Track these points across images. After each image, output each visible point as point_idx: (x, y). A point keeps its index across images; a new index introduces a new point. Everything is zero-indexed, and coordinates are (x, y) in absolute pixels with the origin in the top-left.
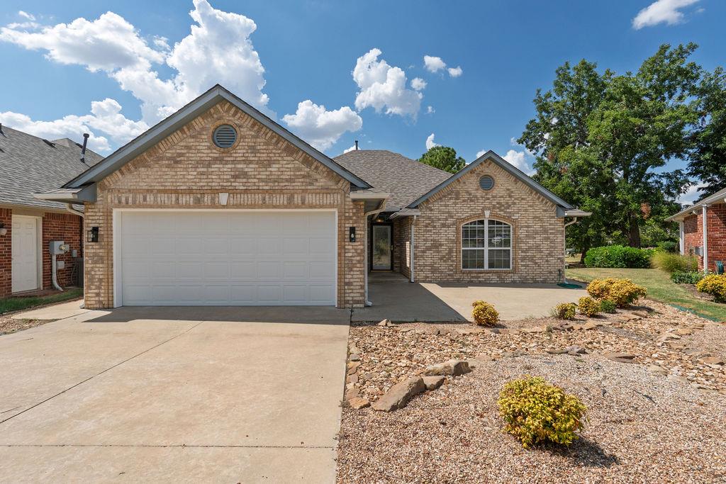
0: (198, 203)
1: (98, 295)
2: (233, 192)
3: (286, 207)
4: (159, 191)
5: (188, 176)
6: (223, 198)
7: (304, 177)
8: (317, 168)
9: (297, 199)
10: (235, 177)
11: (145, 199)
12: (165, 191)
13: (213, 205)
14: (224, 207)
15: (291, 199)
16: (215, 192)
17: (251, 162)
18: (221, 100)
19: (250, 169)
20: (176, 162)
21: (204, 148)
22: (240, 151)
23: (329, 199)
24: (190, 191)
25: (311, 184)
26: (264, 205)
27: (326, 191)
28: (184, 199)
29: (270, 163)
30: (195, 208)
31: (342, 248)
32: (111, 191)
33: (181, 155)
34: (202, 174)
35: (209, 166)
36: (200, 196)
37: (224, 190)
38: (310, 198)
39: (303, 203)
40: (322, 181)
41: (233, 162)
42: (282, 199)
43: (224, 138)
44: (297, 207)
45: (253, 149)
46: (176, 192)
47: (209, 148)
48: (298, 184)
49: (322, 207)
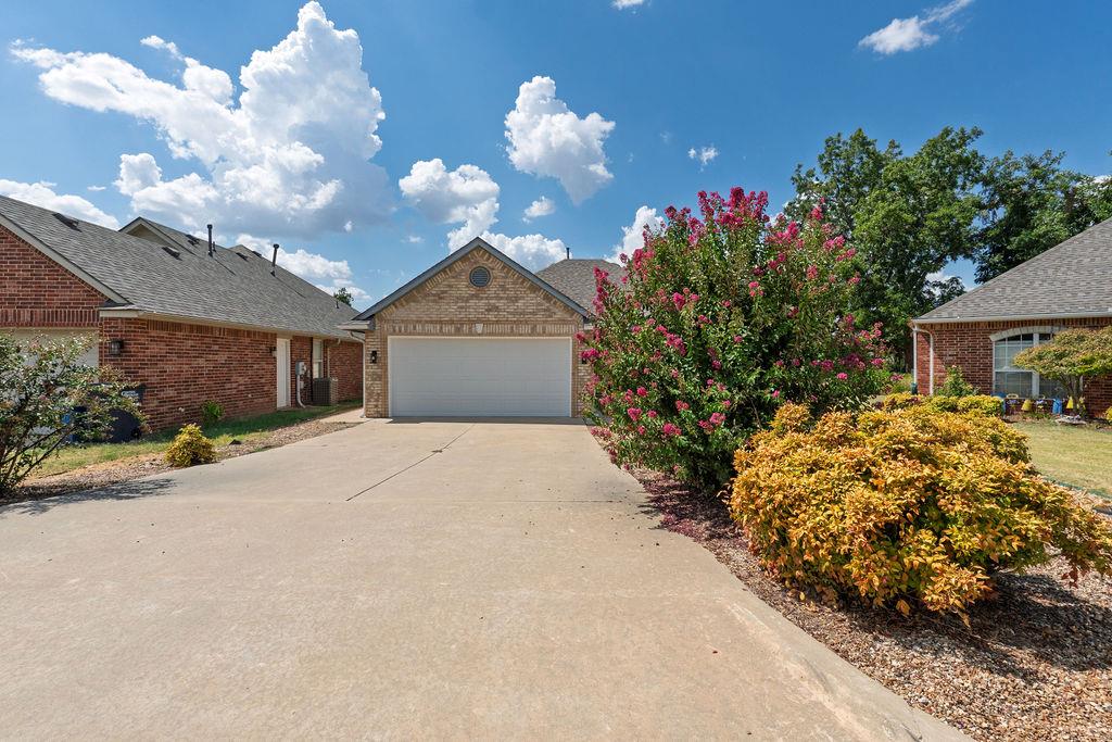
0: (458, 332)
1: (376, 406)
2: (487, 322)
3: (530, 335)
4: (427, 322)
5: (450, 310)
6: (479, 328)
7: (545, 310)
8: (555, 303)
9: (539, 328)
10: (489, 310)
11: (415, 328)
12: (432, 322)
13: (471, 334)
14: (479, 335)
15: (534, 328)
16: (472, 322)
17: (502, 298)
18: (479, 248)
19: (500, 304)
20: (441, 298)
21: (463, 287)
22: (492, 289)
23: (565, 329)
24: (452, 322)
25: (551, 317)
26: (512, 333)
27: (563, 322)
28: (446, 329)
29: (517, 299)
30: (455, 335)
31: (575, 368)
32: (387, 321)
33: (443, 292)
34: (462, 307)
35: (467, 301)
36: (460, 326)
37: (479, 321)
38: (549, 328)
39: (544, 332)
40: (560, 314)
41: (487, 298)
42: (528, 329)
43: (480, 279)
44: (539, 335)
45: (504, 288)
46: (441, 322)
47: (467, 287)
48: (539, 317)
49: (559, 335)
